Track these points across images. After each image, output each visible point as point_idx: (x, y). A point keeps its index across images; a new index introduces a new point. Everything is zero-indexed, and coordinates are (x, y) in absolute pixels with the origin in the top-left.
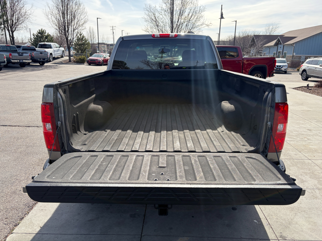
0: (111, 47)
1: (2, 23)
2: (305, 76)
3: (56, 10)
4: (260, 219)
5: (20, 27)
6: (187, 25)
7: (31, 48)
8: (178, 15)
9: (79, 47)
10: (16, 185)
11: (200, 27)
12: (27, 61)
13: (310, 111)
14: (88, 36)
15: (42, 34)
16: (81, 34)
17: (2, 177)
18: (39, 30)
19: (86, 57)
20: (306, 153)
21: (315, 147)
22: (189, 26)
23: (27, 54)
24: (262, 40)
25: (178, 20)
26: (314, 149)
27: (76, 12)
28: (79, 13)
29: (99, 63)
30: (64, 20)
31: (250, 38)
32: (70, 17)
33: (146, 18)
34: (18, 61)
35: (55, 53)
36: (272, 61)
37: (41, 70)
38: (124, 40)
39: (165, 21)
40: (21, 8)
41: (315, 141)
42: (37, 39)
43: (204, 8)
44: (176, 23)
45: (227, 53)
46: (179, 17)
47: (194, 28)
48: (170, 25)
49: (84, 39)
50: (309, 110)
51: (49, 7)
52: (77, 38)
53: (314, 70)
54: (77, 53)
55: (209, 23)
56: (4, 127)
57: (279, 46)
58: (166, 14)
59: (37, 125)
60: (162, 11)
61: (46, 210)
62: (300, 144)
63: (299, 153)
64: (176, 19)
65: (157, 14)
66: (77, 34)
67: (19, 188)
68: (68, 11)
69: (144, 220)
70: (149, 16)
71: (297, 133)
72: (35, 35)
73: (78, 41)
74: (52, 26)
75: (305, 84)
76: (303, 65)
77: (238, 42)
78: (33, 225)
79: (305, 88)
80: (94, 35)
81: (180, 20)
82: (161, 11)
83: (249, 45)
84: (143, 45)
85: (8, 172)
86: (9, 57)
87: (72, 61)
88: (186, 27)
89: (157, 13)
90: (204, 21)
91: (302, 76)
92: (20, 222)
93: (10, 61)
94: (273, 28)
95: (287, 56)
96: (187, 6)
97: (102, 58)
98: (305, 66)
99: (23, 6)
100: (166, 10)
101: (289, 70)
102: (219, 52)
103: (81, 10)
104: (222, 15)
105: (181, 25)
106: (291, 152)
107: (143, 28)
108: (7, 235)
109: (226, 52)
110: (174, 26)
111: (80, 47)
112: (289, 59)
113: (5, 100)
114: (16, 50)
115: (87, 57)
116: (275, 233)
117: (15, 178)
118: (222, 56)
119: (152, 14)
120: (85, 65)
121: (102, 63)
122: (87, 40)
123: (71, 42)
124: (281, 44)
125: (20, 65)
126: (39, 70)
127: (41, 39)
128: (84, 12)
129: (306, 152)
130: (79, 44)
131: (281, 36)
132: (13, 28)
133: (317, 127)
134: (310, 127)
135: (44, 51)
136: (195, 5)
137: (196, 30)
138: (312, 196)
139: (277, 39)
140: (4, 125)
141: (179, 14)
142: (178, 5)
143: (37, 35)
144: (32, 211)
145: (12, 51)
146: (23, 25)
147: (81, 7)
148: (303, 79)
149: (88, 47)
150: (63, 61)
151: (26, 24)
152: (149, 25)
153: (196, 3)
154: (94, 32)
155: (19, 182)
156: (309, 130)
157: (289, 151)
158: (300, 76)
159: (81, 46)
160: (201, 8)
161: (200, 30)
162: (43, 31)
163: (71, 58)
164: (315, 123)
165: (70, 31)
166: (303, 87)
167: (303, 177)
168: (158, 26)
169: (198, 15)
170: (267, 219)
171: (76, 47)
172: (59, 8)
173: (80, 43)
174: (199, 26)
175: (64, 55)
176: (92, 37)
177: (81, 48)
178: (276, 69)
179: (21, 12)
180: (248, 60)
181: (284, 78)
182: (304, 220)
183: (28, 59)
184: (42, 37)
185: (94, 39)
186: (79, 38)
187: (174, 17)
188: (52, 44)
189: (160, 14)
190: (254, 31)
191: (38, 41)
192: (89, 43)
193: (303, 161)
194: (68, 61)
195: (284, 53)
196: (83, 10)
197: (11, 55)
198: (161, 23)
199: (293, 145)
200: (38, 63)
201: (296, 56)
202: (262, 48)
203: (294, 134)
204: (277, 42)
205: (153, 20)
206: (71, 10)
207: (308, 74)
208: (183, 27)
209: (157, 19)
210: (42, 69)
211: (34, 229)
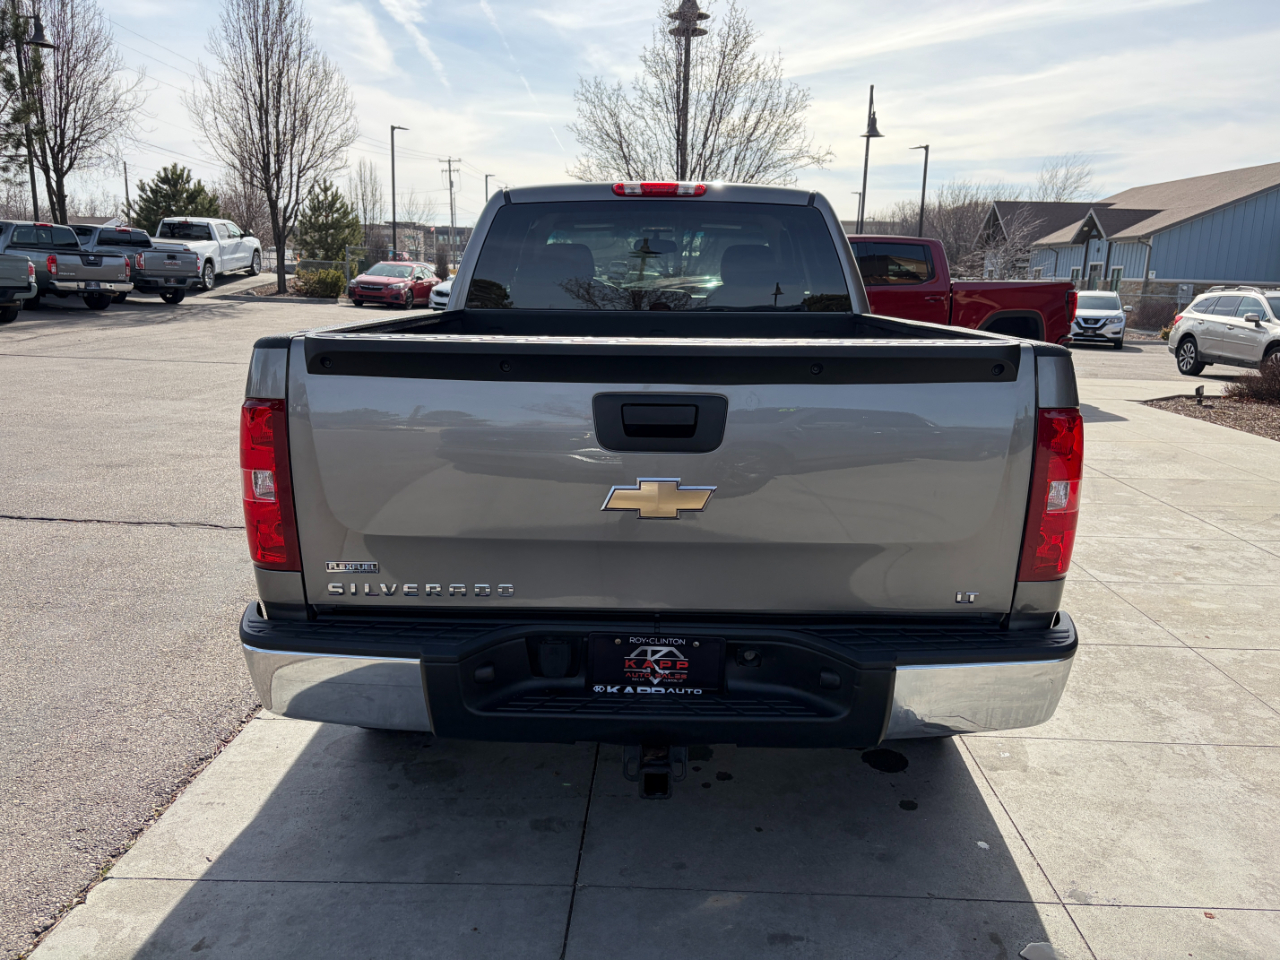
0: (441, 238)
1: (19, 141)
2: (1192, 358)
3: (236, 95)
4: (1002, 837)
5: (90, 158)
6: (741, 158)
7: (134, 238)
8: (707, 119)
9: (317, 236)
10: (110, 723)
11: (789, 166)
12: (114, 287)
13: (1202, 481)
14: (354, 196)
15: (175, 185)
16: (325, 186)
17: (52, 695)
18: (165, 169)
19: (343, 273)
20: (1177, 627)
21: (1213, 606)
22: (748, 162)
23: (117, 261)
24: (1028, 222)
25: (706, 139)
26: (1206, 614)
27: (312, 103)
28: (323, 105)
29: (397, 298)
30: (265, 131)
31: (981, 212)
32: (288, 122)
33: (584, 128)
34: (82, 285)
35: (225, 257)
36: (1061, 299)
37: (170, 320)
38: (513, 201)
39: (653, 142)
40: (97, 84)
41: (1212, 587)
42: (156, 203)
43: (804, 96)
44: (695, 151)
45: (890, 267)
46: (710, 127)
47: (765, 168)
48: (675, 157)
49: (338, 205)
50: (1198, 477)
51: (207, 82)
52: (312, 200)
53: (1223, 335)
54: (311, 260)
55: (822, 153)
56: (46, 525)
57: (1094, 243)
58: (659, 114)
59: (168, 520)
60: (644, 104)
61: (224, 804)
62: (1156, 594)
63: (1152, 626)
64: (696, 133)
65: (626, 115)
66: (313, 187)
67: (120, 732)
68: (282, 99)
69: (583, 838)
70: (595, 122)
71: (1149, 556)
72: (148, 188)
73: (313, 214)
74: (215, 154)
75: (1189, 386)
76: (1182, 318)
77: (935, 228)
78: (182, 853)
79: (1189, 403)
80: (378, 193)
81: (712, 138)
82: (640, 104)
83: (977, 238)
84: (576, 226)
85: (73, 679)
86: (46, 270)
87: (290, 290)
88: (735, 164)
89: (623, 111)
90: (805, 144)
91: (1181, 358)
92: (132, 842)
93: (51, 286)
94: (1071, 177)
95: (1125, 282)
96: (740, 85)
97: (409, 281)
98: (1189, 319)
99: (107, 78)
100: (661, 100)
101: (1132, 335)
102: (860, 260)
103: (331, 97)
104: (872, 122)
105: (715, 160)
106: (1122, 622)
107: (571, 168)
108: (87, 883)
109: (885, 260)
110: (689, 161)
111: (320, 237)
112: (1131, 294)
113: (39, 430)
114: (73, 242)
115: (348, 274)
116: (1053, 883)
117: (103, 700)
118: (871, 275)
119: (607, 115)
120: (340, 304)
121: (408, 298)
122: (349, 210)
123: (290, 217)
124: (1099, 236)
125: (87, 300)
126: (162, 322)
127: (170, 206)
128: (343, 104)
129: (1177, 621)
130: (320, 226)
131: (1102, 208)
132: (64, 157)
133: (1223, 538)
134: (1199, 536)
135: (181, 249)
136: (769, 84)
137: (771, 178)
138: (1192, 768)
139: (1084, 217)
140: (45, 516)
141: (709, 116)
142: (704, 82)
143: (154, 187)
144: (172, 808)
145: (61, 245)
146: (104, 147)
147: (331, 86)
148: (1184, 368)
149: (353, 235)
150: (254, 288)
151: (115, 145)
152: (594, 154)
153: (773, 78)
154: (375, 179)
155: (118, 711)
156: (1193, 548)
157: (1117, 618)
158: (1173, 357)
159: (327, 232)
160: (793, 96)
161: (788, 178)
162: (179, 172)
163: (287, 276)
164: (1219, 526)
165: (285, 173)
166: (1179, 396)
167: (1161, 704)
168: (627, 159)
169: (780, 120)
170: (1023, 840)
171: (308, 239)
172: (248, 87)
173: (321, 219)
174: (785, 162)
175: (260, 264)
176: (369, 197)
177: (326, 240)
178: (1082, 331)
179: (99, 98)
180: (971, 291)
181: (1111, 366)
182: (1158, 842)
183: (120, 278)
184: (174, 196)
185: (378, 206)
186: (319, 202)
187: (690, 125)
188: (213, 222)
189: (635, 114)
190: (997, 188)
191: (157, 211)
192: (358, 222)
193: (1166, 653)
194: (276, 288)
195: (1114, 270)
196: (340, 97)
197: (53, 261)
198: (639, 149)
199: (1131, 599)
200: (156, 297)
201: (1157, 283)
202: (1029, 252)
203: (1136, 562)
204: (1086, 229)
205: (608, 135)
206: (293, 94)
207: (1203, 351)
208: (723, 167)
209: (623, 132)
210: (175, 319)
211: (186, 866)
